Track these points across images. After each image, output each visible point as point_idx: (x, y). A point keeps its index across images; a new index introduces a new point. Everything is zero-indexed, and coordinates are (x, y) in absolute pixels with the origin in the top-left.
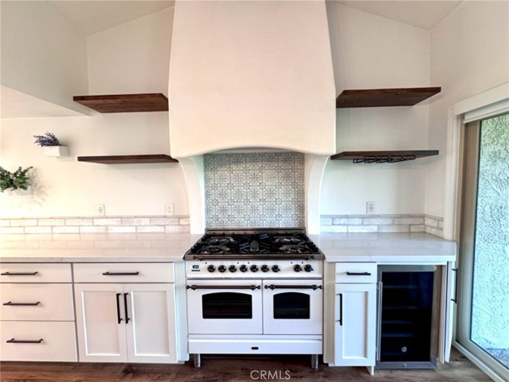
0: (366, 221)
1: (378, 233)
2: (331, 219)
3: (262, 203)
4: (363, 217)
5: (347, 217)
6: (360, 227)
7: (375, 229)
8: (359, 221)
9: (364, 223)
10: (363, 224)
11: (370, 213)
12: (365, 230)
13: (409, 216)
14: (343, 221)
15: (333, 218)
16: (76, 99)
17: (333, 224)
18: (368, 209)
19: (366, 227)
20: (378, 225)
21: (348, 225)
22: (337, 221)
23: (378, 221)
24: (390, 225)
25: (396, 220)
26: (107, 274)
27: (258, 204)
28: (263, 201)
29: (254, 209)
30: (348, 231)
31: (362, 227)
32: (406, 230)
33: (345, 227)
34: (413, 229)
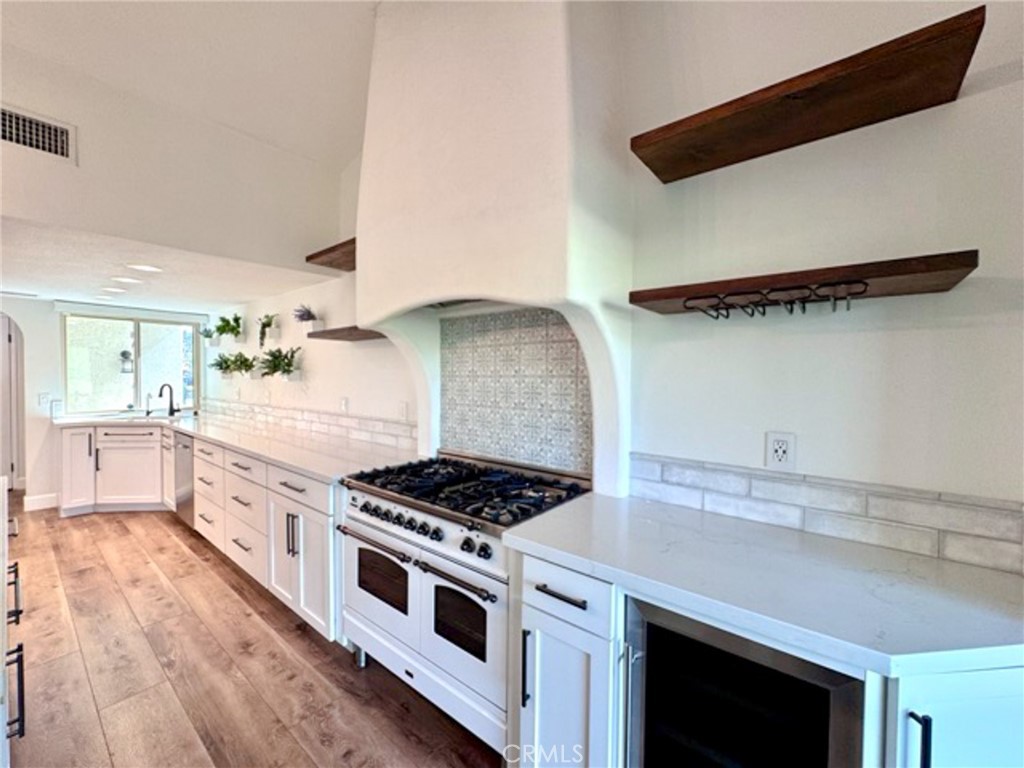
0: (761, 489)
1: (801, 531)
2: (658, 468)
3: (518, 411)
4: (750, 475)
5: (700, 466)
6: (742, 503)
7: (793, 518)
8: (737, 485)
9: (755, 493)
10: (748, 495)
11: (774, 465)
12: (757, 514)
13: (938, 498)
14: (689, 476)
15: (665, 464)
16: (309, 259)
17: (664, 481)
18: (771, 451)
19: (761, 507)
20: (804, 509)
21: (706, 490)
22: (674, 475)
23: (804, 496)
24: (850, 515)
25: (873, 501)
26: (285, 484)
27: (513, 413)
28: (520, 409)
29: (506, 424)
30: (703, 505)
31: (747, 503)
32: (926, 547)
33: (697, 495)
34: (955, 549)
